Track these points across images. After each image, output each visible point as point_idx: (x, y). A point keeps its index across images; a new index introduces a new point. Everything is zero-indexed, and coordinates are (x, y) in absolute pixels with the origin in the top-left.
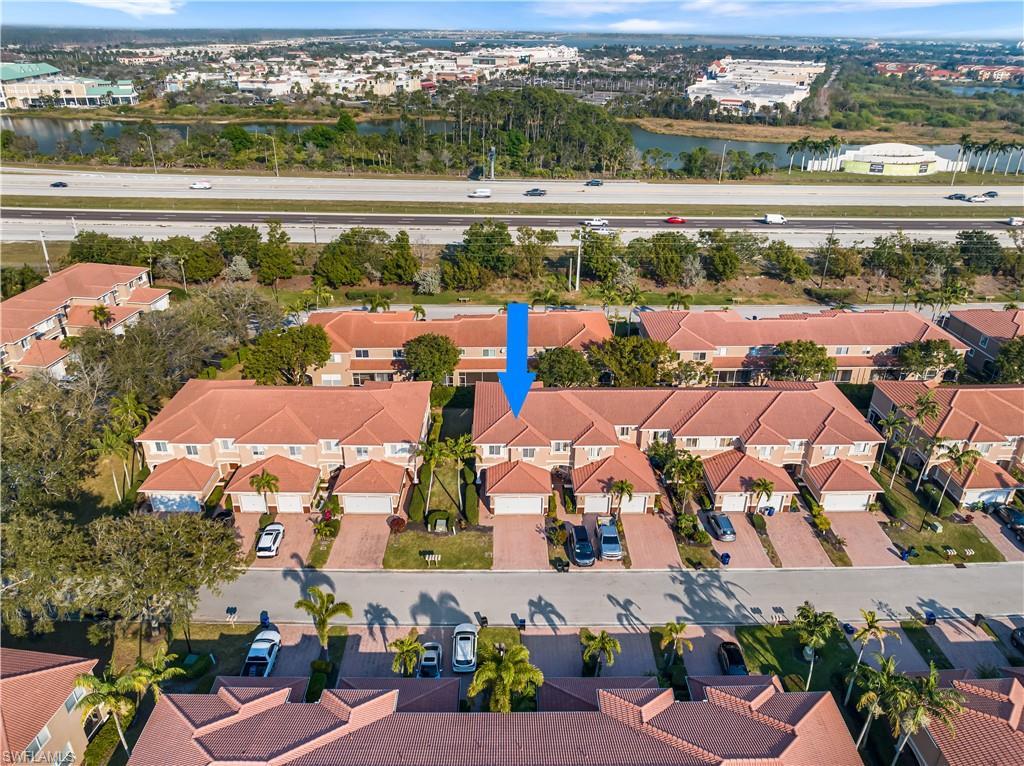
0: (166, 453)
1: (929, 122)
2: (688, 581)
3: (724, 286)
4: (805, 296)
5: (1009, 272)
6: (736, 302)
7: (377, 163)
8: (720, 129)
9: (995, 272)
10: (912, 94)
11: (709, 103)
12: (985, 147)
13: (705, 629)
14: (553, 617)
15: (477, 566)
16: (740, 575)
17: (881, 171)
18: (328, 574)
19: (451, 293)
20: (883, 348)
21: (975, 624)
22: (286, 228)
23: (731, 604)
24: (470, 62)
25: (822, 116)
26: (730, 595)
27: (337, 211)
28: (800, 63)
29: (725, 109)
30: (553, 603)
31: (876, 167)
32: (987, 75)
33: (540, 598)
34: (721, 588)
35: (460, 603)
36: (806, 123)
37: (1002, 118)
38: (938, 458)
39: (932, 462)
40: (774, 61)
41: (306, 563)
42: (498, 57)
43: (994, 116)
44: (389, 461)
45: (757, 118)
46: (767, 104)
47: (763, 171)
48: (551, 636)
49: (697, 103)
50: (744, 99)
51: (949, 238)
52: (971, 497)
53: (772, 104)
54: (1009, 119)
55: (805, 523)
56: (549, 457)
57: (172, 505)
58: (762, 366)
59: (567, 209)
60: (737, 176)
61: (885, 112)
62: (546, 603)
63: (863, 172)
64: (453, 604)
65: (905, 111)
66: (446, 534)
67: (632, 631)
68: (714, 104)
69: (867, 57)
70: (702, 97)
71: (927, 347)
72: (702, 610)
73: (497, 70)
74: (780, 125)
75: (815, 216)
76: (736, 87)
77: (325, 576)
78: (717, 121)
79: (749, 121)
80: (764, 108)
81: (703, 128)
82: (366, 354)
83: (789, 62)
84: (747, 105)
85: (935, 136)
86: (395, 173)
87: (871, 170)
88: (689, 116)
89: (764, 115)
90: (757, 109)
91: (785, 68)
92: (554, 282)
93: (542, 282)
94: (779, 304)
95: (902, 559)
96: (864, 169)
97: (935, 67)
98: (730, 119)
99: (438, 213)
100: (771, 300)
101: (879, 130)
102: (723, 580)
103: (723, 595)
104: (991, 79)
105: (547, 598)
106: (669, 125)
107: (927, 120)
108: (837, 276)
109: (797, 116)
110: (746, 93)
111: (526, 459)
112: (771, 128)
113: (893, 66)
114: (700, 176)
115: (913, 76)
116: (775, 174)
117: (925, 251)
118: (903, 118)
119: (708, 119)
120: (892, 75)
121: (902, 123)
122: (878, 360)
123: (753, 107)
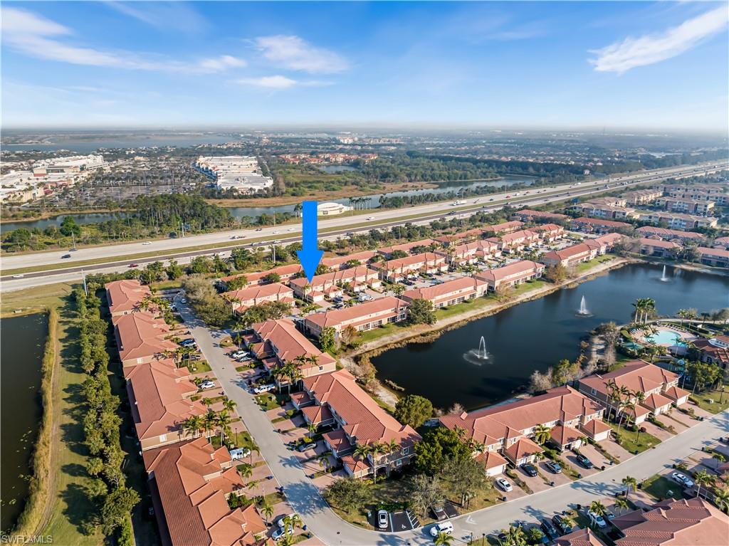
1: (327, 189)
5: (384, 240)
9: (380, 240)
10: (310, 174)
11: (233, 190)
17: (327, 214)
20: (367, 260)
22: (175, 259)
25: (284, 191)
28: (242, 157)
29: (242, 192)
32: (334, 159)
36: (279, 195)
37: (353, 184)
38: (390, 274)
39: (388, 276)
40: (227, 157)
43: (350, 184)
44: (288, 297)
45: (258, 195)
47: (287, 219)
49: (227, 190)
50: (249, 186)
51: (366, 232)
52: (397, 280)
53: (262, 188)
54: (355, 184)
55: (371, 290)
56: (320, 289)
60: (279, 222)
61: (307, 186)
63: (321, 215)
65: (315, 185)
66: (309, 306)
68: (236, 191)
69: (270, 150)
70: (229, 188)
71: (377, 257)
74: (269, 197)
76: (238, 180)
78: (240, 198)
79: (255, 196)
80: (259, 190)
81: (239, 203)
84: (251, 189)
85: (333, 196)
87: (324, 214)
88: (226, 197)
89: (261, 193)
90: (256, 191)
93: (263, 264)
97: (309, 156)
98: (246, 197)
101: (311, 195)
104: (336, 161)
107: (326, 187)
108: (343, 248)
109: (274, 192)
110: (246, 183)
111: (316, 290)
112: (266, 199)
113: (289, 157)
114: (266, 224)
115: (303, 163)
116: (292, 220)
117: (362, 237)
118: (316, 188)
119: (235, 198)
120: (293, 163)
121: (317, 190)
122: (367, 262)
123: (254, 190)
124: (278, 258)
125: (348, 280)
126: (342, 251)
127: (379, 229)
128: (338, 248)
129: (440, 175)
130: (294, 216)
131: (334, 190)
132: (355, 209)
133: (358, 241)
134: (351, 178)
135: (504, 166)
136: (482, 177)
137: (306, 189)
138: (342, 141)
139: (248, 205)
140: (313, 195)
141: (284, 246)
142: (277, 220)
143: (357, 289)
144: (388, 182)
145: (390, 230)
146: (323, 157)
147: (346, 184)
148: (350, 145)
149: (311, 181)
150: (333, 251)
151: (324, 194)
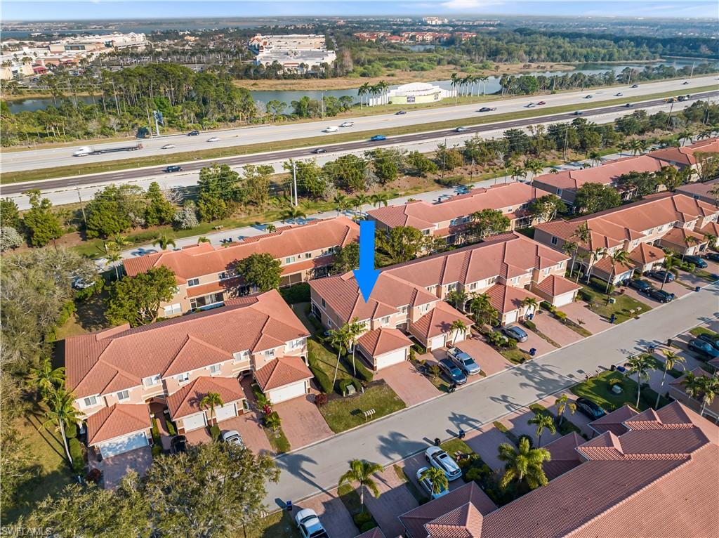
0: (95, 405)
1: (412, 68)
2: (523, 373)
3: (388, 186)
4: (436, 184)
6: (401, 195)
7: (51, 134)
8: (292, 84)
9: (526, 153)
10: (389, 52)
11: (276, 67)
12: (465, 80)
13: (555, 396)
14: (471, 422)
15: (397, 408)
16: (545, 359)
17: (414, 101)
18: (300, 453)
19: (205, 224)
20: (518, 206)
21: (669, 345)
23: (555, 377)
24: (63, 49)
25: (351, 69)
26: (551, 372)
27: (45, 178)
28: (307, 36)
29: (289, 70)
30: (464, 414)
31: (411, 99)
32: (421, 38)
33: (453, 414)
34: (543, 370)
35: (406, 436)
36: (343, 75)
37: (449, 63)
41: (275, 451)
42: (86, 44)
43: (446, 63)
44: (289, 355)
45: (312, 74)
46: (316, 64)
47: (347, 109)
48: (481, 435)
49: (268, 67)
50: (300, 61)
52: (617, 279)
53: (319, 64)
54: (453, 63)
55: (551, 318)
56: (397, 321)
57: (120, 448)
58: (460, 231)
59: (236, 150)
60: (331, 113)
61: (384, 64)
62: (460, 415)
63: (404, 103)
64: (403, 439)
66: (357, 395)
67: (522, 413)
68: (280, 67)
69: (344, 30)
70: (271, 63)
72: (546, 386)
73: (92, 54)
74: (328, 78)
75: (399, 134)
76: (287, 54)
77: (298, 456)
78: (285, 78)
79: (307, 76)
80: (314, 67)
82: (197, 282)
83: (300, 36)
84: (302, 66)
86: (71, 141)
87: (408, 101)
88: (265, 76)
89: (316, 72)
90: (310, 69)
91: (303, 40)
92: (277, 202)
93: (269, 204)
94: (425, 192)
95: (611, 323)
96: (404, 101)
97: (389, 34)
98: (293, 77)
99: (138, 167)
100: (419, 190)
101: (389, 76)
102: (540, 365)
103: (548, 374)
104: (423, 40)
105: (458, 412)
106: (255, 84)
107: (411, 67)
108: (449, 168)
109: (337, 71)
110: (298, 58)
111: (384, 325)
112: (323, 81)
113: (365, 35)
114: (308, 116)
115: (381, 41)
116: (354, 110)
117: (491, 146)
118: (397, 67)
119: (278, 78)
120: (369, 40)
121: (398, 70)
122: (517, 213)
123: (307, 67)
124: (303, 192)
125: (483, 286)
126: (447, 176)
127: (524, 128)
128: (441, 168)
129: (575, 54)
130: (358, 104)
131: (423, 69)
132: (460, 95)
133: (483, 154)
134: (446, 55)
135: (660, 45)
136: (634, 58)
137: (384, 69)
138: (429, 22)
139: (293, 87)
140: (393, 75)
141: (321, 161)
142: (328, 109)
143: (510, 318)
144: (500, 61)
145: (545, 132)
146: (406, 36)
147: (439, 63)
148: (440, 26)
149: (389, 58)
150: (429, 175)
151: (408, 75)
